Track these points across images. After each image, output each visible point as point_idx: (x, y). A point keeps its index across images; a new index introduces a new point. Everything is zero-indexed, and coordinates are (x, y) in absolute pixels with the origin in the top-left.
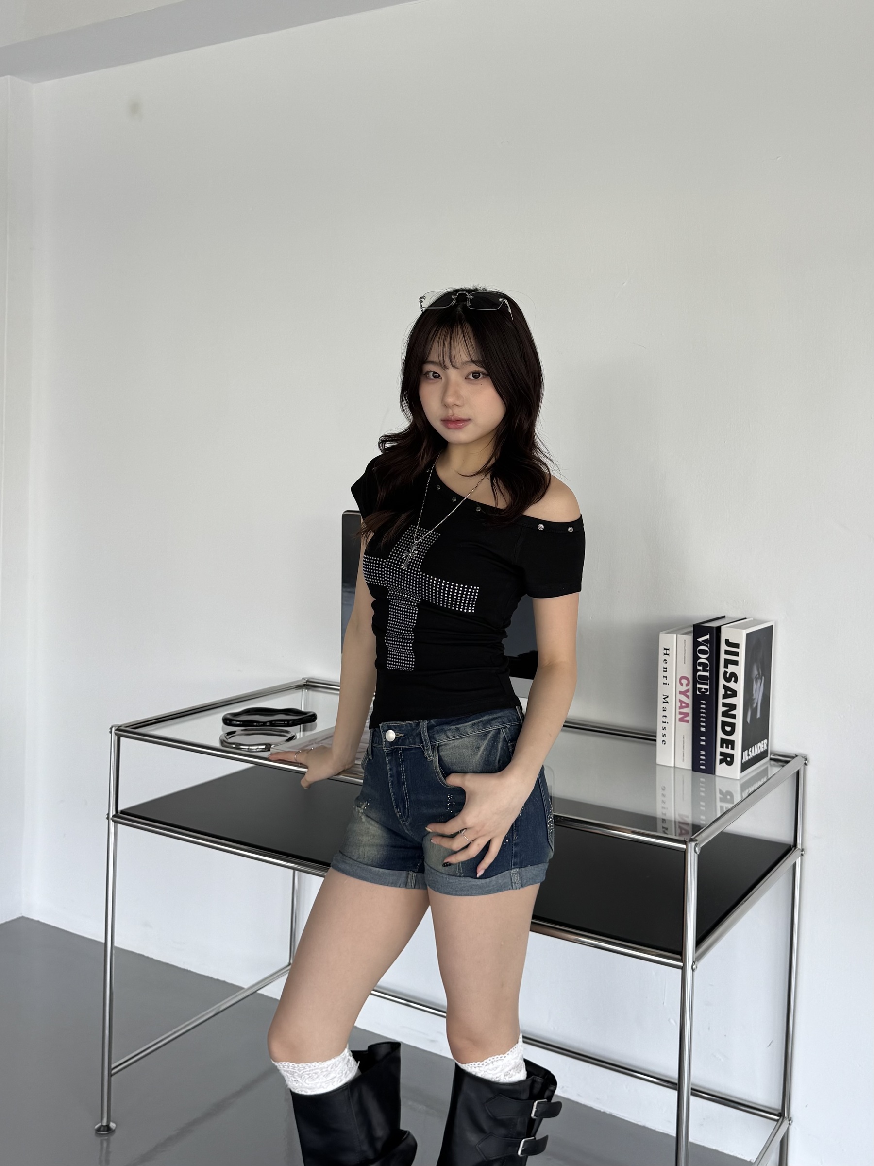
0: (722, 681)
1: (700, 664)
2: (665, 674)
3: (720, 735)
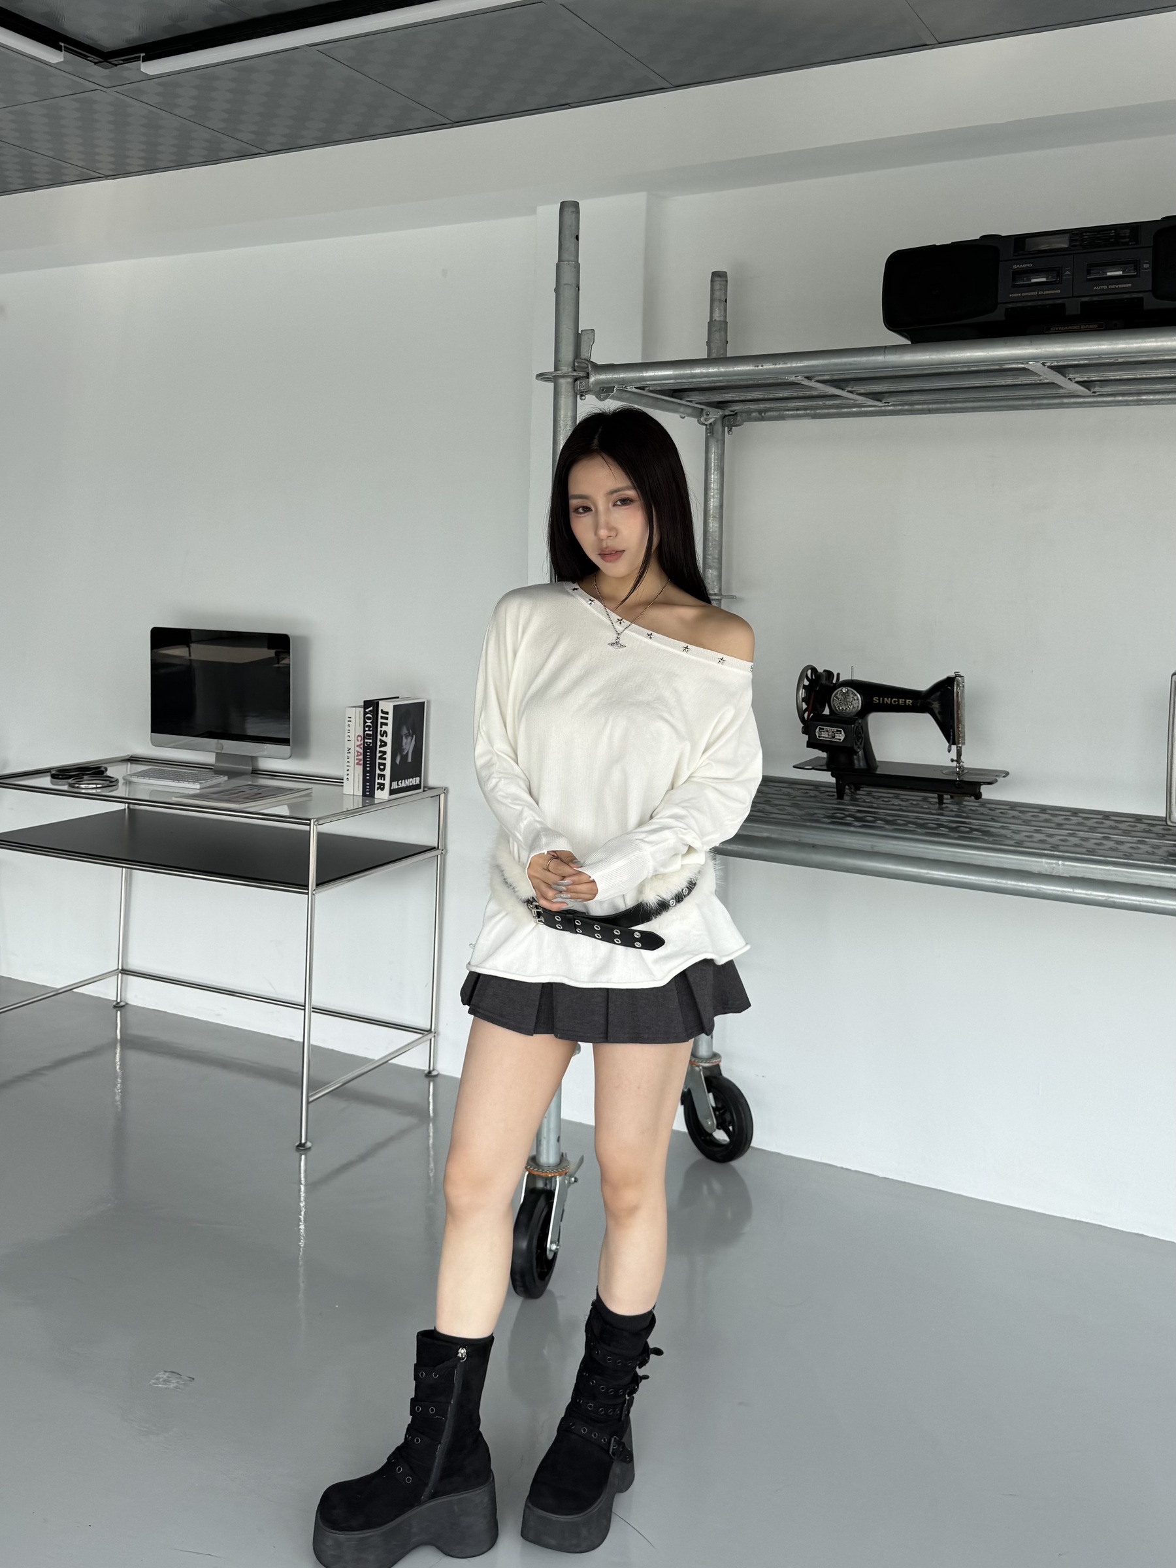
0: (379, 737)
1: (367, 726)
2: (349, 734)
3: (378, 772)
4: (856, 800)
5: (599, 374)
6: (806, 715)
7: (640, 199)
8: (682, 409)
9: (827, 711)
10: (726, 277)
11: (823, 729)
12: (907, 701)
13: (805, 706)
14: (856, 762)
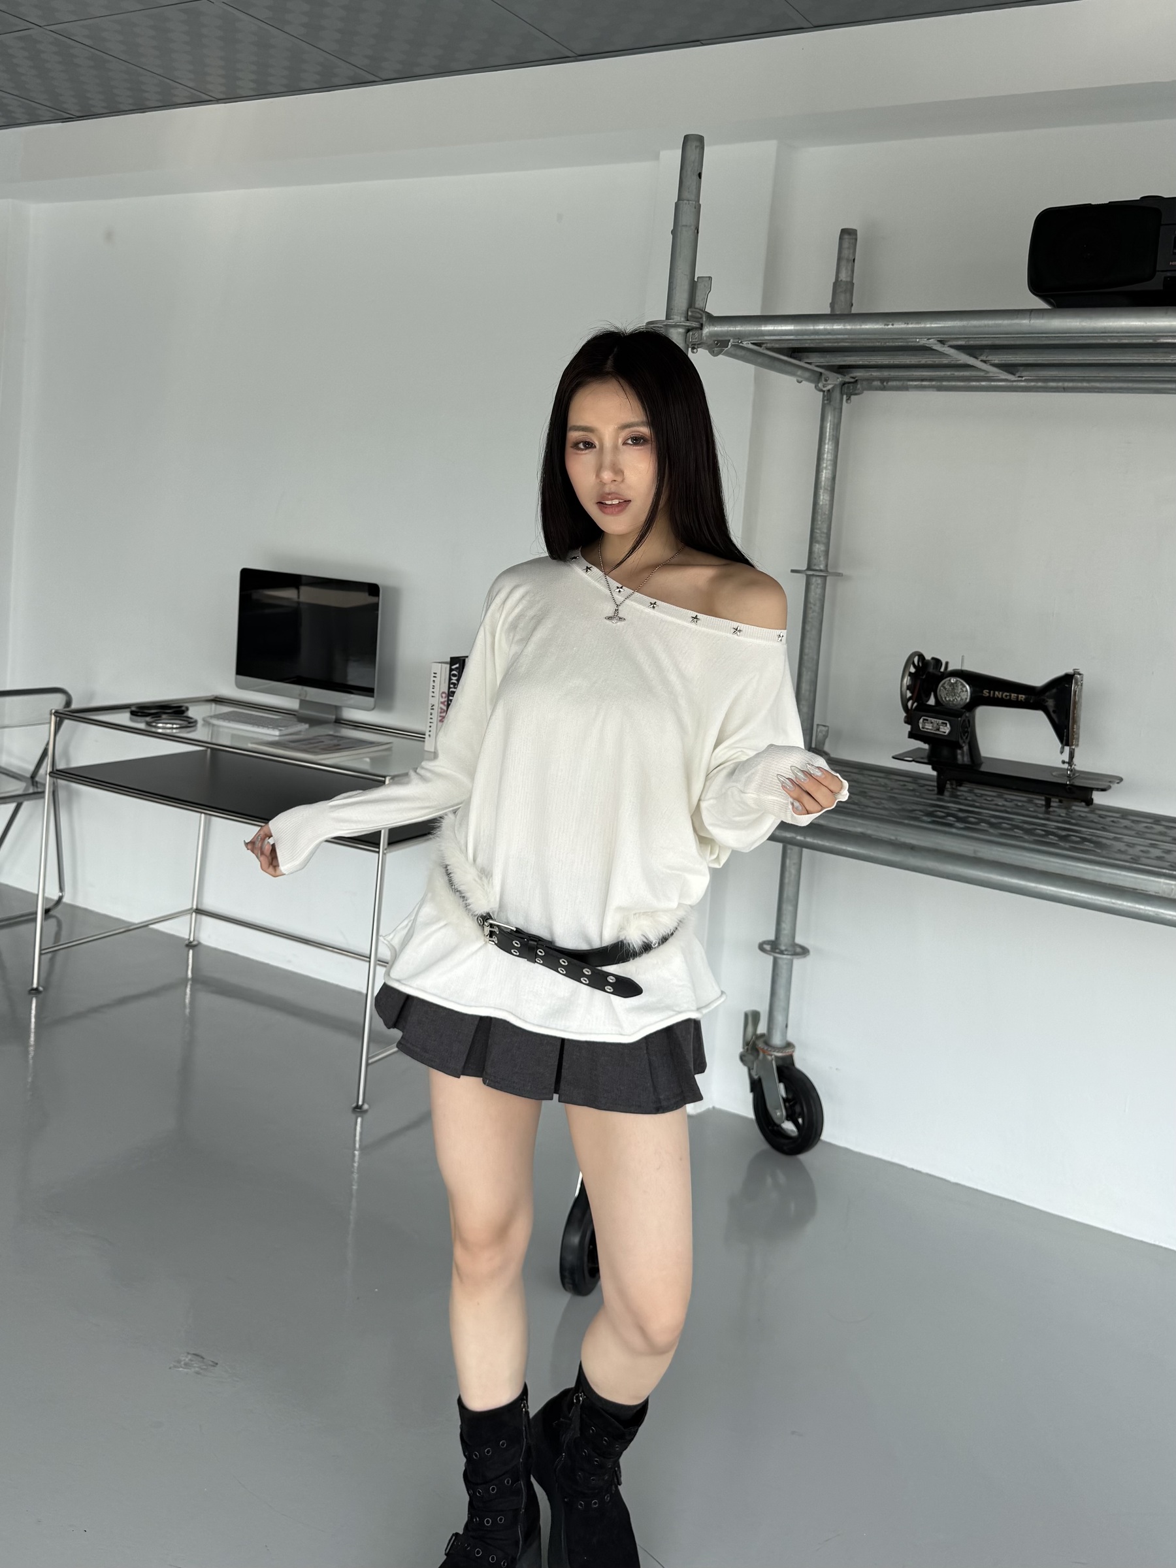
2: (433, 690)
4: (957, 796)
5: (713, 325)
6: (910, 704)
7: (770, 146)
8: (799, 372)
9: (932, 701)
10: (856, 235)
11: (927, 720)
12: (1020, 696)
13: (909, 694)
14: (959, 757)
